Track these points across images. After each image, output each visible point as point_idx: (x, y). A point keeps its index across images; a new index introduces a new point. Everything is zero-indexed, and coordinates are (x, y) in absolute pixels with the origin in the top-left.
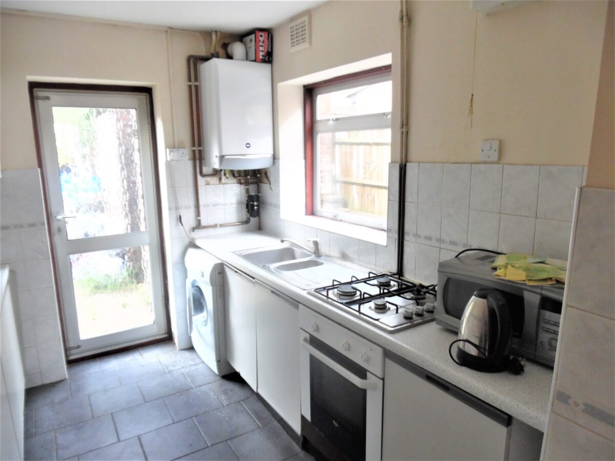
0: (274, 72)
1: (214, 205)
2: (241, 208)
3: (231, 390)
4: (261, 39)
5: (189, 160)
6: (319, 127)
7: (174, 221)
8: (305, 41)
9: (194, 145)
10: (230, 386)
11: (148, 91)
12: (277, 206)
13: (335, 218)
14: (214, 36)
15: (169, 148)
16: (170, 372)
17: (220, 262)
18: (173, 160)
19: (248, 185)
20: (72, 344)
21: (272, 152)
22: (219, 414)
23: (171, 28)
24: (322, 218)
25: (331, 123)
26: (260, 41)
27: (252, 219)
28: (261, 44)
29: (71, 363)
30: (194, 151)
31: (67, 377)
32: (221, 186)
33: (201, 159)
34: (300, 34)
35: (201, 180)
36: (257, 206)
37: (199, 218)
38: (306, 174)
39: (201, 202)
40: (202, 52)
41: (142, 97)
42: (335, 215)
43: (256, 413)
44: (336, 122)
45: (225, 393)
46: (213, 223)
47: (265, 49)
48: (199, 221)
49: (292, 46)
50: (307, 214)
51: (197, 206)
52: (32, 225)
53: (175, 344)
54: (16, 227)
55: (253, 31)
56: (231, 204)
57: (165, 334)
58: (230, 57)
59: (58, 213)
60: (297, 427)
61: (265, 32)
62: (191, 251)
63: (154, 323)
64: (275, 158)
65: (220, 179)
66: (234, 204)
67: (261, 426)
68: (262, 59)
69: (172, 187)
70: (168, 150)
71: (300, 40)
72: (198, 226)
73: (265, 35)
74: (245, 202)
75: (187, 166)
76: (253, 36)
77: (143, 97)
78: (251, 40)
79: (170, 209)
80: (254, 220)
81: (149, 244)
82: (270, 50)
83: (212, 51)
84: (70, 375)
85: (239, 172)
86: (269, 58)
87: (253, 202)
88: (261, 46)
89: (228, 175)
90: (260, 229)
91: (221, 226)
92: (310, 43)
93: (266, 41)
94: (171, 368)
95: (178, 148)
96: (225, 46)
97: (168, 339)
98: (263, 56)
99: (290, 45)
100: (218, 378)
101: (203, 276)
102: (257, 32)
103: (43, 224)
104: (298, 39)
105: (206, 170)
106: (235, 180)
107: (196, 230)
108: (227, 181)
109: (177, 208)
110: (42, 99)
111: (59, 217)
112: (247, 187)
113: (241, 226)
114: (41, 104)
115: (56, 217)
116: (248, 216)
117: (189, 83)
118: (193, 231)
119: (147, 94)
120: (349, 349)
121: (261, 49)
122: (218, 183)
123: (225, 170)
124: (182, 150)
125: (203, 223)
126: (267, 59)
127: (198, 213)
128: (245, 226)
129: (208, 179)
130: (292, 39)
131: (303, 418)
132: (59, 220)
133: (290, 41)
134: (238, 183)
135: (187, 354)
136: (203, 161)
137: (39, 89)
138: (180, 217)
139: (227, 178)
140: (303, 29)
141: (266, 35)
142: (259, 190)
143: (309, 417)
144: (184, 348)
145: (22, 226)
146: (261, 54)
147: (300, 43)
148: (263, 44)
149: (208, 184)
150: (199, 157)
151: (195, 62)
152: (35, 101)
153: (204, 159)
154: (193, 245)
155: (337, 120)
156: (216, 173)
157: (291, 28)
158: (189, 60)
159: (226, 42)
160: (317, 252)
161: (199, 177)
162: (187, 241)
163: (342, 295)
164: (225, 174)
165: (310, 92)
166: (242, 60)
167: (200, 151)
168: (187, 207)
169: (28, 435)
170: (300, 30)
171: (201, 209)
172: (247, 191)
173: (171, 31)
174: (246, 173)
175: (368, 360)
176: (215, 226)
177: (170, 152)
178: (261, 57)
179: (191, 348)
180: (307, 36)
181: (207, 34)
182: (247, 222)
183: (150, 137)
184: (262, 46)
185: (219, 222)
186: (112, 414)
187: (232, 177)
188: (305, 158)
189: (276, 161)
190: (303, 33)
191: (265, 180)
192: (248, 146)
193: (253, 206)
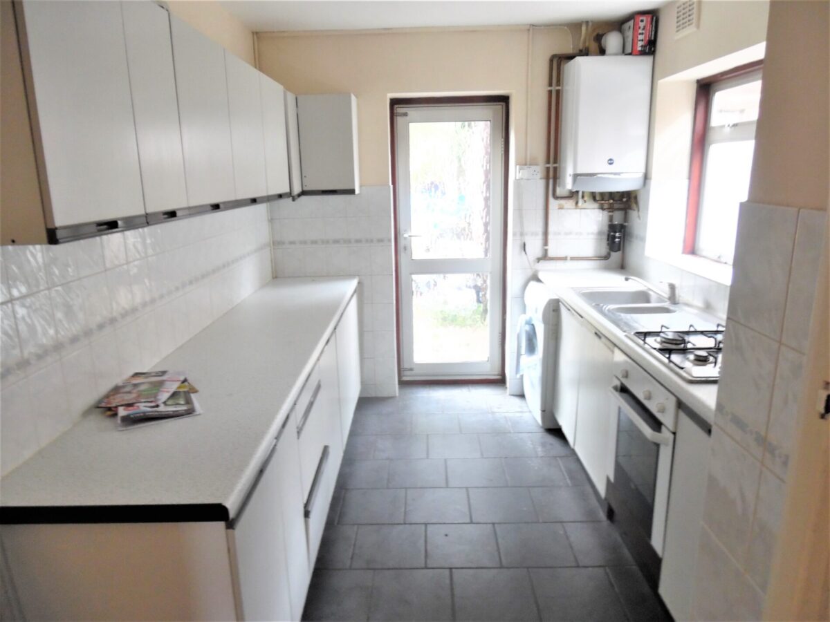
0: (656, 66)
1: (566, 234)
2: (601, 239)
3: (551, 444)
4: (642, 25)
5: (541, 179)
6: (712, 136)
7: (518, 248)
8: (691, 24)
9: (548, 162)
10: (551, 440)
11: (504, 100)
12: (643, 239)
13: (719, 260)
14: (584, 28)
15: (520, 164)
16: (493, 413)
17: (557, 297)
18: (522, 179)
19: (612, 212)
20: (406, 365)
21: (643, 170)
22: (529, 462)
23: (533, 25)
24: (703, 259)
25: (727, 130)
26: (640, 28)
27: (613, 254)
28: (640, 31)
29: (403, 384)
30: (548, 169)
31: (397, 395)
32: (578, 210)
33: (555, 178)
34: (687, 15)
35: (553, 203)
36: (619, 238)
37: (546, 247)
38: (688, 199)
39: (551, 229)
40: (569, 50)
41: (497, 107)
42: (719, 255)
43: (570, 472)
44: (733, 128)
45: (543, 445)
46: (562, 255)
47: (645, 37)
48: (546, 251)
49: (678, 31)
50: (685, 252)
51: (546, 233)
52: (380, 241)
53: (506, 388)
54: (367, 241)
55: (632, 16)
56: (588, 234)
57: (498, 375)
58: (602, 52)
59: (405, 231)
60: (602, 489)
61: (647, 15)
62: (533, 284)
63: (488, 361)
64: (646, 177)
65: (577, 203)
66: (593, 234)
67: (570, 485)
68: (641, 51)
69: (519, 210)
70: (518, 167)
71: (686, 22)
72: (545, 257)
73: (647, 19)
74: (606, 232)
75: (537, 186)
76: (631, 23)
77: (499, 107)
78: (630, 28)
79: (514, 234)
80: (615, 256)
81: (491, 273)
82: (653, 38)
83: (581, 46)
84: (400, 393)
85: (602, 194)
86: (650, 49)
87: (615, 232)
88: (640, 34)
89: (586, 198)
90: (622, 267)
91: (573, 259)
92: (698, 26)
93: (648, 28)
94: (495, 410)
95: (530, 165)
96: (599, 38)
97: (500, 381)
98: (642, 46)
99: (676, 30)
100: (542, 430)
101: (536, 312)
102: (636, 17)
103: (390, 240)
104: (684, 21)
105: (559, 191)
106: (596, 205)
107: (541, 261)
108: (585, 205)
109: (522, 234)
110: (401, 116)
111: (406, 235)
112: (611, 214)
113: (598, 262)
114: (400, 121)
115: (403, 235)
116: (608, 250)
117: (549, 88)
118: (538, 262)
119: (504, 104)
120: (649, 398)
121: (640, 37)
122: (574, 207)
123: (583, 193)
124: (534, 168)
125: (550, 254)
126: (647, 51)
127: (546, 243)
128: (603, 262)
129: (563, 202)
130: (678, 22)
131: (608, 480)
132: (405, 238)
133: (675, 25)
134: (599, 208)
135: (517, 401)
136: (558, 181)
137: (400, 106)
138: (525, 245)
139: (585, 201)
140: (690, 8)
141: (649, 19)
142: (626, 218)
143: (612, 479)
144: (515, 394)
145: (372, 241)
146: (640, 44)
147: (686, 27)
148: (644, 32)
149: (561, 208)
150: (553, 175)
151: (559, 62)
152: (395, 118)
153: (559, 178)
154: (535, 278)
155: (735, 125)
156: (573, 195)
157: (678, 8)
158: (551, 61)
159: (601, 32)
160: (673, 299)
161: (551, 199)
162: (530, 273)
163: (664, 342)
164: (583, 197)
165: (706, 89)
166: (616, 54)
167: (555, 169)
168: (535, 234)
169: (353, 434)
170: (687, 10)
171: (550, 237)
172: (611, 219)
173: (534, 29)
174: (611, 195)
175: (663, 411)
176: (565, 259)
177: (520, 169)
178: (639, 49)
179: (522, 396)
180: (694, 16)
181: (575, 26)
182: (607, 257)
183: (503, 152)
184: (642, 34)
185: (571, 254)
186: (428, 435)
187: (592, 201)
188: (690, 178)
189: (647, 181)
190: (691, 13)
191: (634, 206)
192: (611, 162)
193: (614, 237)
